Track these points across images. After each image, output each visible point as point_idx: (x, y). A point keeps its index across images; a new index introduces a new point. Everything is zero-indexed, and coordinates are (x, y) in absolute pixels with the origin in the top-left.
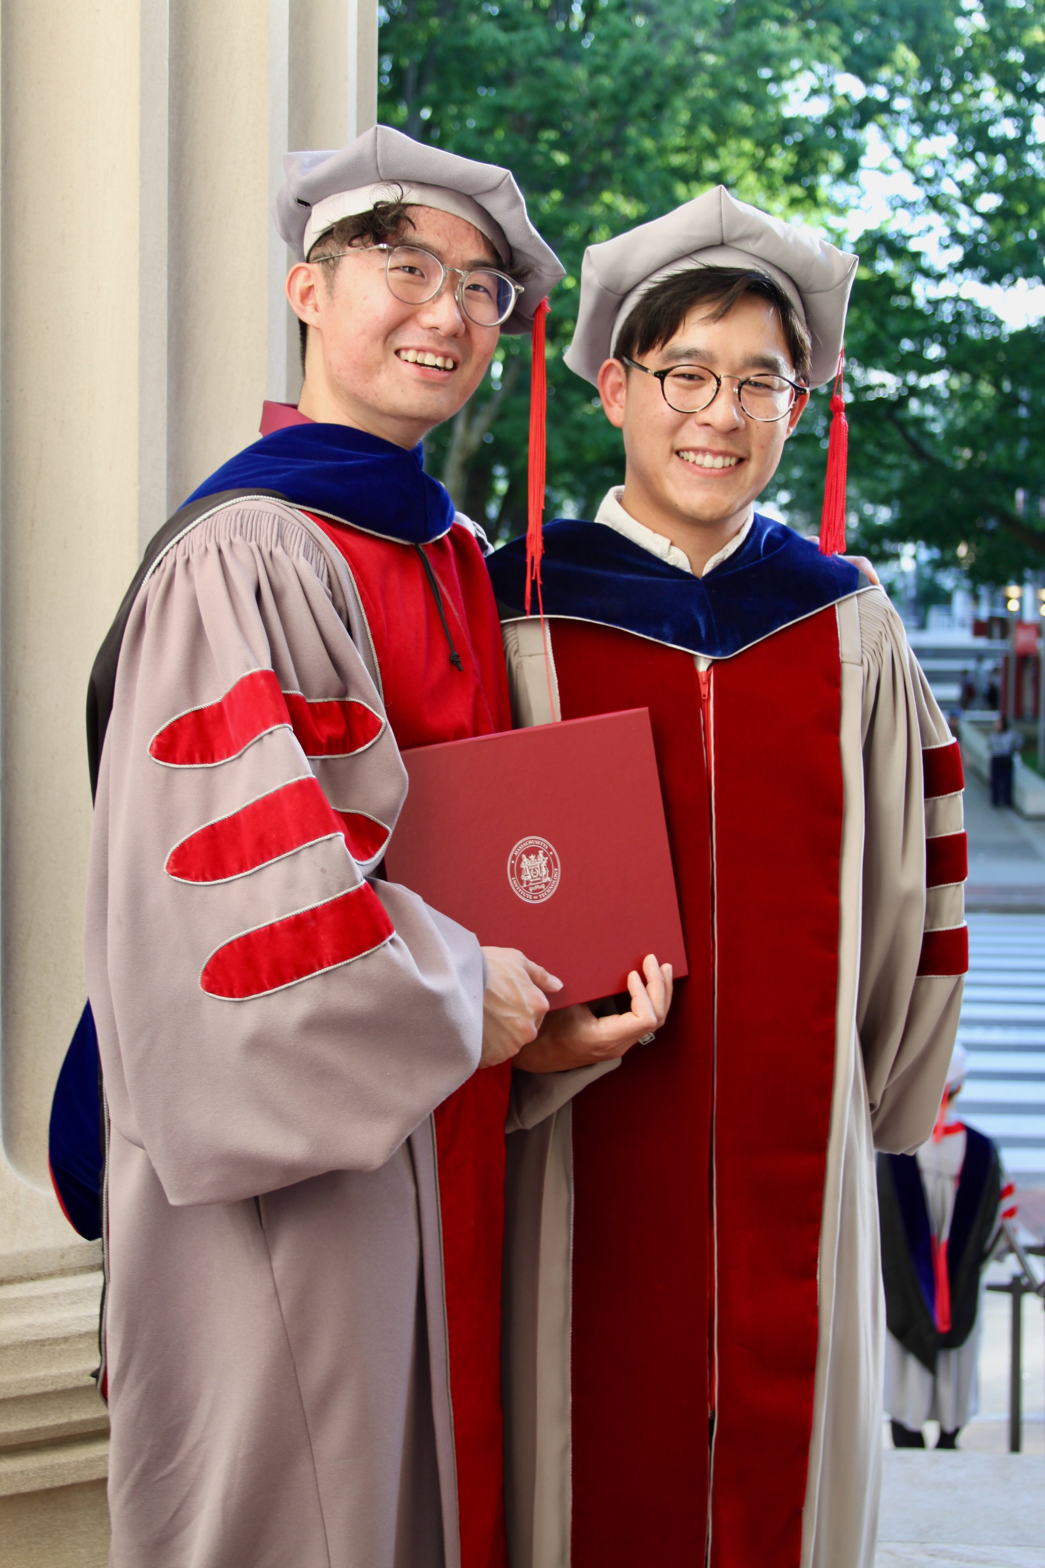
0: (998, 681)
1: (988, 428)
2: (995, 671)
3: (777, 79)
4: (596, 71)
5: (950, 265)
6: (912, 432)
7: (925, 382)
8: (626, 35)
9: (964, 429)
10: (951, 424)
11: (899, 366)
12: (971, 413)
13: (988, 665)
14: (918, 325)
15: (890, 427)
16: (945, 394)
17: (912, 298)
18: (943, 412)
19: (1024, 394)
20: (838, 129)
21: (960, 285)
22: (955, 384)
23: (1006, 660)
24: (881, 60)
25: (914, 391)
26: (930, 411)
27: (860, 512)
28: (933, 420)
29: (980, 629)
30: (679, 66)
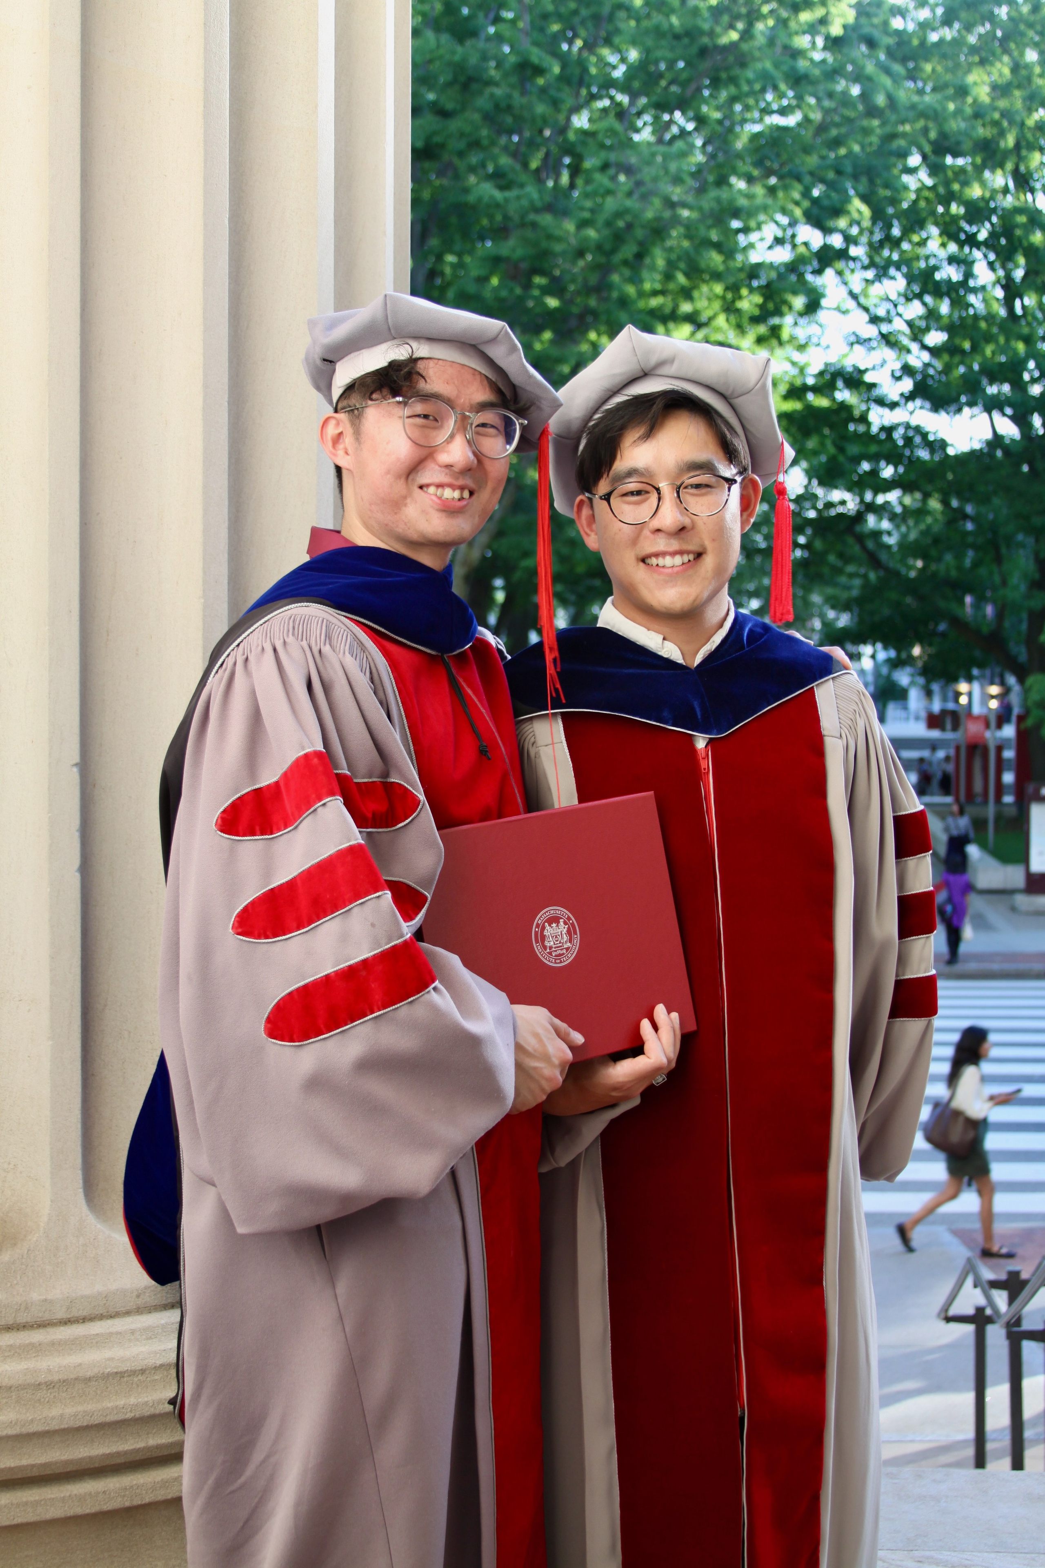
0: (950, 768)
1: (936, 541)
2: (947, 759)
3: (746, 230)
4: (583, 224)
5: (902, 395)
6: (870, 545)
7: (880, 499)
8: (609, 192)
9: (916, 541)
10: (904, 537)
11: (857, 486)
12: (922, 527)
13: (941, 754)
14: (873, 449)
15: (850, 540)
16: (898, 510)
17: (869, 424)
18: (897, 527)
19: (969, 509)
20: (801, 276)
21: (911, 413)
22: (908, 500)
23: (958, 749)
24: (838, 211)
25: (871, 507)
26: (885, 525)
27: (822, 616)
28: (889, 533)
29: (934, 721)
30: (658, 219)
